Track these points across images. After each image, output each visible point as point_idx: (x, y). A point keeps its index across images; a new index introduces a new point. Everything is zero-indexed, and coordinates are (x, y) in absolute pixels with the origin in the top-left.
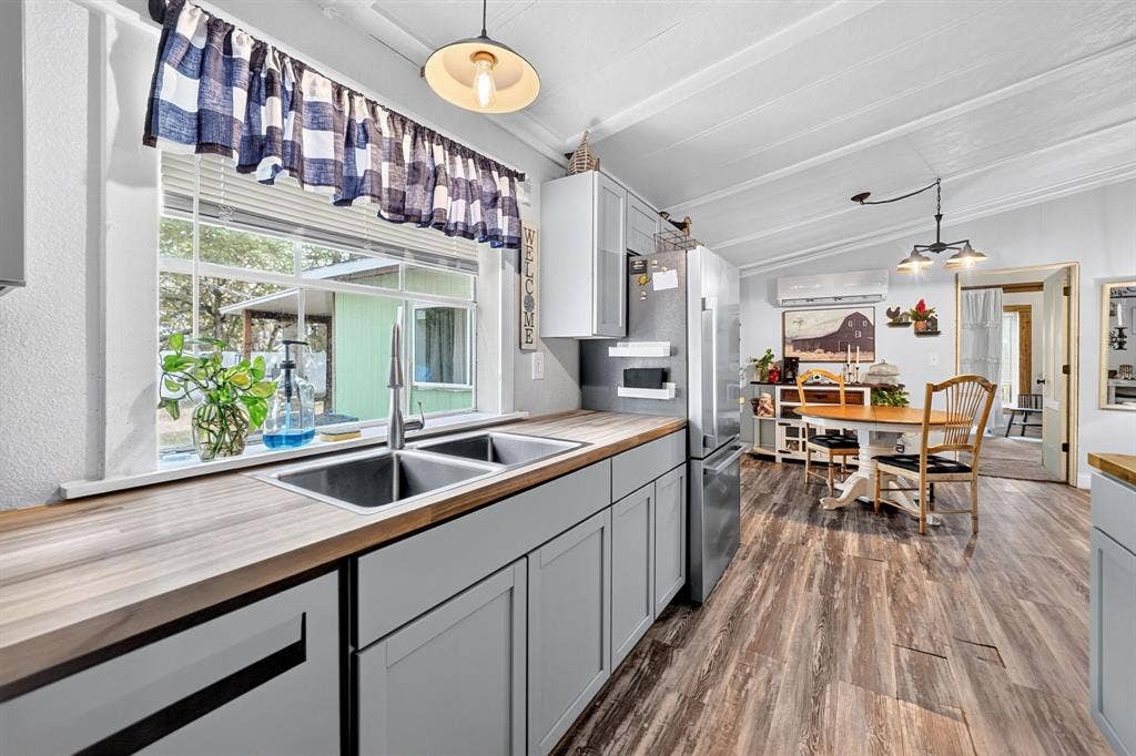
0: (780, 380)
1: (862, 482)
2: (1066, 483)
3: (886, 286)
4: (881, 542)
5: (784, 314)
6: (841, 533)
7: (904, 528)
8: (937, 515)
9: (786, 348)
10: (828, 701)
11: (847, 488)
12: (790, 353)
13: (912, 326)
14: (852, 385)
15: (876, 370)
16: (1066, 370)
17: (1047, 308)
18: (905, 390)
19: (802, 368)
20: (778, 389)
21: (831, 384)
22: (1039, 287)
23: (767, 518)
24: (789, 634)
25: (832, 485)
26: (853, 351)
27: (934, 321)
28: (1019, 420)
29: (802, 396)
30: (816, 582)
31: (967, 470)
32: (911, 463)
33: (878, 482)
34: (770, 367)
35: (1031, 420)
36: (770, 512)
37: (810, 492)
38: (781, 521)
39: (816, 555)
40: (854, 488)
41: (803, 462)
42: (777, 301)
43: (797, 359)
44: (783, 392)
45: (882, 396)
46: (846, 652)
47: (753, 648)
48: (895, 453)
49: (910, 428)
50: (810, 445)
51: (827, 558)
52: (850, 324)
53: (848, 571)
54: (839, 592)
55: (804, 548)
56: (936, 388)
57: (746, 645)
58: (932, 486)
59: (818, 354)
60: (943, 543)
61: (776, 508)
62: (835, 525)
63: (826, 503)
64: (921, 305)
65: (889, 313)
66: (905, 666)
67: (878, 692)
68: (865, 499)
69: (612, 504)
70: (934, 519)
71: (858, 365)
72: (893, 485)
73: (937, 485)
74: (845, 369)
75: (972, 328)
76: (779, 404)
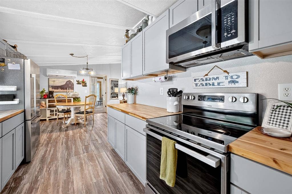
0: (47, 97)
1: (72, 119)
2: (106, 112)
3: (76, 75)
4: (77, 131)
5: (49, 79)
6: (68, 131)
7: (81, 127)
8: (87, 122)
9: (49, 88)
10: (70, 162)
11: (68, 122)
12: (51, 89)
13: (82, 84)
14: (69, 98)
15: (74, 94)
16: (106, 93)
17: (103, 82)
18: (80, 98)
19: (55, 94)
20: (47, 100)
21: (63, 98)
22: (102, 78)
23: (47, 134)
24: (59, 155)
25: (65, 122)
26: (69, 89)
27: (86, 83)
28: (100, 103)
29: (56, 101)
30: (64, 143)
31: (92, 112)
32: (83, 113)
33: (76, 118)
34: (44, 94)
35: (101, 103)
36: (48, 133)
37: (59, 125)
38: (52, 134)
39: (63, 138)
40: (71, 121)
41: (56, 119)
42: (47, 75)
43: (53, 91)
44: (49, 100)
45: (76, 100)
46: (72, 152)
47: (50, 163)
48: (79, 111)
49: (82, 106)
50: (58, 114)
51: (66, 138)
52: (68, 83)
53: (71, 138)
54: (69, 143)
55: (59, 137)
56: (87, 97)
57: (48, 162)
58: (86, 116)
59: (59, 90)
60: (88, 127)
61: (49, 132)
62: (66, 131)
63: (63, 127)
64: (83, 80)
65: (77, 81)
66: (83, 149)
67: (79, 155)
68: (73, 123)
69: (2, 137)
70: (87, 123)
71: (70, 93)
72: (79, 118)
73: (87, 116)
74: (66, 94)
75: (92, 85)
76: (47, 104)
